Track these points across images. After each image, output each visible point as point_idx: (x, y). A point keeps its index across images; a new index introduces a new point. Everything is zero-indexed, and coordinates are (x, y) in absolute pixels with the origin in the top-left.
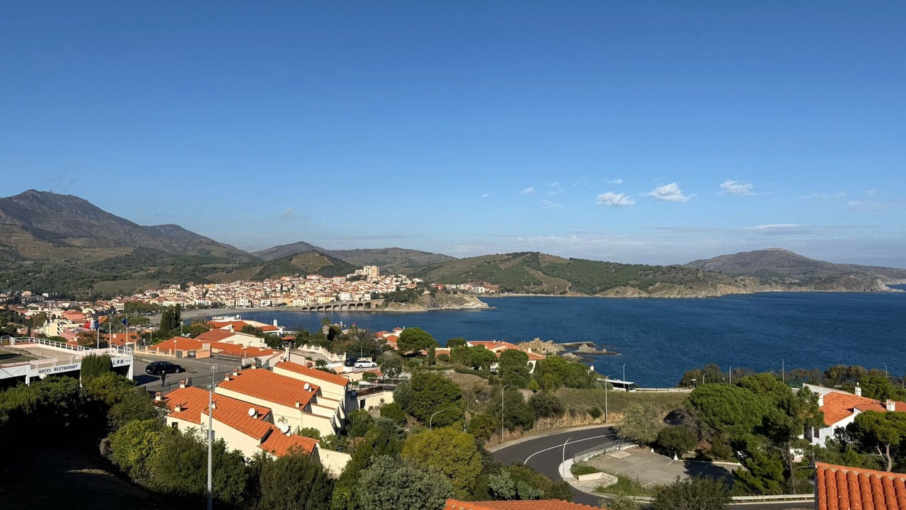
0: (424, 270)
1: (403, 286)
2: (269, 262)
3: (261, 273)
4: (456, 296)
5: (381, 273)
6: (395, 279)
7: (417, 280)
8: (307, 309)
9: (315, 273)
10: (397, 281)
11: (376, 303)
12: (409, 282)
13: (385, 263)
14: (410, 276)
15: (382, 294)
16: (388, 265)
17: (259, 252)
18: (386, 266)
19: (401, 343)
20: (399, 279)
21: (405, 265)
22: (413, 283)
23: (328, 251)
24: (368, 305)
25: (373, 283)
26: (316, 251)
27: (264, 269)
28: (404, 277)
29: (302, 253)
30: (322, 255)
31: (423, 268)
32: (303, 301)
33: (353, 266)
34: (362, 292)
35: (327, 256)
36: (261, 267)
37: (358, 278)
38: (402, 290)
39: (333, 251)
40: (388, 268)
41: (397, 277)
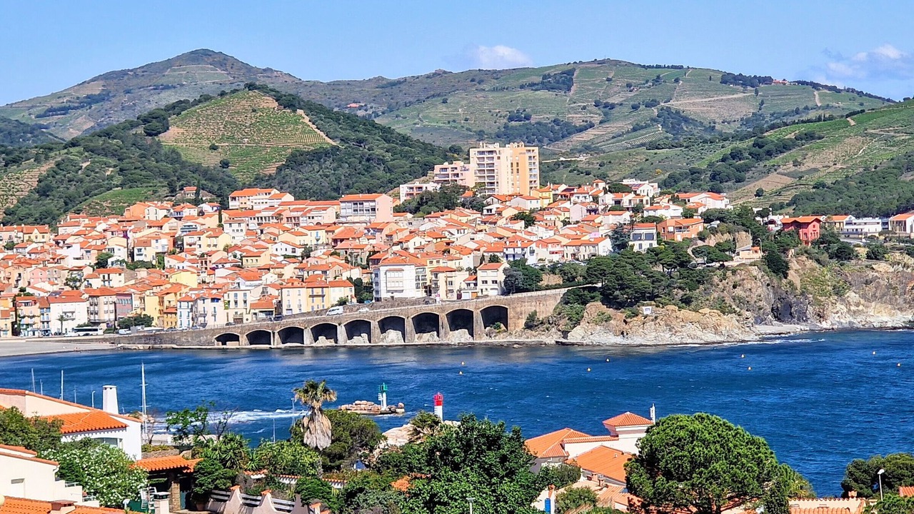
0: (735, 155)
1: (643, 231)
2: (74, 144)
3: (44, 191)
4: (881, 267)
5: (547, 175)
6: (609, 199)
7: (706, 201)
8: (235, 338)
9: (262, 182)
10: (618, 205)
11: (529, 308)
12: (670, 212)
13: (564, 130)
14: (671, 186)
15: (553, 269)
16: (578, 138)
17: (31, 104)
18: (564, 146)
19: (641, 478)
20: (626, 199)
21: (646, 137)
22: (688, 214)
23: (315, 84)
24: (496, 316)
25: (515, 218)
26: (264, 89)
27: (53, 174)
28: (648, 189)
29: (206, 98)
30: (289, 102)
31: (729, 147)
32: (220, 305)
33: (428, 149)
34: (468, 262)
35: (312, 109)
36: (45, 168)
37: (447, 199)
38: (641, 246)
39: (335, 85)
40: (573, 151)
41: (615, 188)
